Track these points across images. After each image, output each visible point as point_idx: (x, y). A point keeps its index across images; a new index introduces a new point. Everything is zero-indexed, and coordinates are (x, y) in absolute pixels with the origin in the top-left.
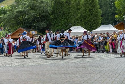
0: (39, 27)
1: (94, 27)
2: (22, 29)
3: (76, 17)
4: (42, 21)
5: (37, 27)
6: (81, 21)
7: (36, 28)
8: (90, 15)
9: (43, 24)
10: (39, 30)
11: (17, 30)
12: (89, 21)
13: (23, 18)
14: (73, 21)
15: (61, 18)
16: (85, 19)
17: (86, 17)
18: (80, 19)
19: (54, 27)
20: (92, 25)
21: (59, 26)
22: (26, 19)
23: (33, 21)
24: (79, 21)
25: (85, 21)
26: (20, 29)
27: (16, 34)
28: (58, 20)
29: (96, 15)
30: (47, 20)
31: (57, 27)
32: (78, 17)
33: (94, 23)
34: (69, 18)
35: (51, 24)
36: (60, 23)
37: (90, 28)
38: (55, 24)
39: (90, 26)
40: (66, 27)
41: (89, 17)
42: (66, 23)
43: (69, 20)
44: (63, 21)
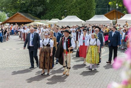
0: (36, 11)
1: (88, 12)
2: (20, 13)
3: (71, 3)
4: (39, 6)
5: (34, 11)
6: (76, 6)
7: (33, 12)
8: (85, 2)
9: (40, 9)
10: (36, 14)
11: (14, 15)
12: (84, 7)
13: (20, 2)
14: (68, 6)
15: (57, 3)
16: (79, 4)
17: (81, 3)
18: (75, 4)
19: (50, 12)
20: (86, 10)
21: (55, 11)
22: (23, 3)
23: (30, 5)
24: (74, 7)
25: (80, 6)
26: (18, 14)
27: (14, 18)
28: (54, 5)
29: (90, 1)
30: (43, 5)
31: (53, 11)
32: (73, 2)
33: (89, 9)
34: (64, 3)
35: (47, 9)
36: (56, 8)
37: (84, 13)
38: (51, 9)
39: (84, 12)
40: (62, 12)
41: (84, 4)
42: (61, 8)
43: (64, 5)
44: (59, 7)
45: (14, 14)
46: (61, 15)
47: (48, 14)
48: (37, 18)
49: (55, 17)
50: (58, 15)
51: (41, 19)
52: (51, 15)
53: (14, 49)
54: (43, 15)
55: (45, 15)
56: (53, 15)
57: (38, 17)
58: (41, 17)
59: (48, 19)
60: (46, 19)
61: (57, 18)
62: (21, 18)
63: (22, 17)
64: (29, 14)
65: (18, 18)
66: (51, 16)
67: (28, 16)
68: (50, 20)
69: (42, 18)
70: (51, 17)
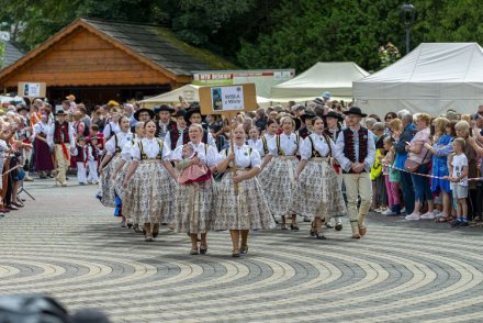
0: (202, 11)
2: (94, 26)
5: (193, 9)
7: (185, 19)
10: (206, 30)
11: (58, 37)
19: (301, 14)
21: (335, 11)
26: (81, 30)
27: (54, 59)
31: (324, 12)
40: (383, 14)
45: (55, 29)
46: (378, 34)
47: (287, 33)
48: (209, 57)
49: (336, 49)
50: (356, 40)
51: (241, 66)
52: (310, 34)
53: (49, 271)
54: (253, 39)
55: (270, 33)
56: (325, 34)
57: (216, 52)
58: (238, 48)
59: (287, 66)
60: (270, 63)
61: (349, 56)
62: (99, 55)
63: (110, 54)
64: (155, 31)
65: (81, 55)
66: (311, 43)
67: (151, 44)
68: (299, 71)
69: (243, 54)
70: (309, 50)
